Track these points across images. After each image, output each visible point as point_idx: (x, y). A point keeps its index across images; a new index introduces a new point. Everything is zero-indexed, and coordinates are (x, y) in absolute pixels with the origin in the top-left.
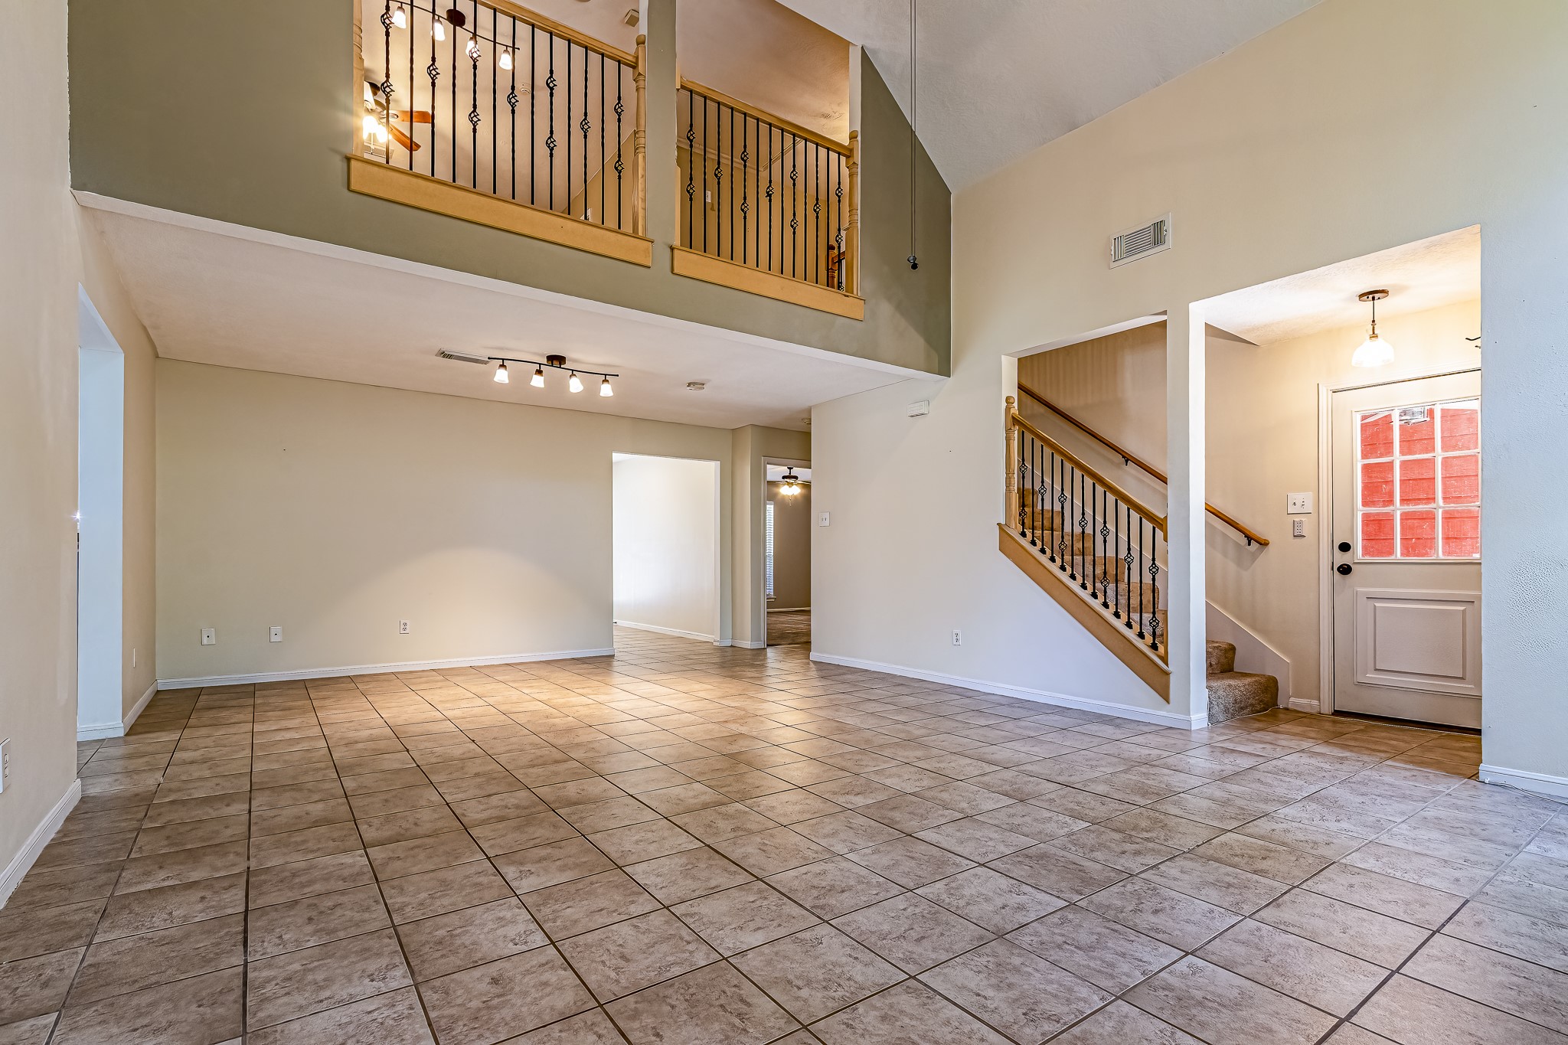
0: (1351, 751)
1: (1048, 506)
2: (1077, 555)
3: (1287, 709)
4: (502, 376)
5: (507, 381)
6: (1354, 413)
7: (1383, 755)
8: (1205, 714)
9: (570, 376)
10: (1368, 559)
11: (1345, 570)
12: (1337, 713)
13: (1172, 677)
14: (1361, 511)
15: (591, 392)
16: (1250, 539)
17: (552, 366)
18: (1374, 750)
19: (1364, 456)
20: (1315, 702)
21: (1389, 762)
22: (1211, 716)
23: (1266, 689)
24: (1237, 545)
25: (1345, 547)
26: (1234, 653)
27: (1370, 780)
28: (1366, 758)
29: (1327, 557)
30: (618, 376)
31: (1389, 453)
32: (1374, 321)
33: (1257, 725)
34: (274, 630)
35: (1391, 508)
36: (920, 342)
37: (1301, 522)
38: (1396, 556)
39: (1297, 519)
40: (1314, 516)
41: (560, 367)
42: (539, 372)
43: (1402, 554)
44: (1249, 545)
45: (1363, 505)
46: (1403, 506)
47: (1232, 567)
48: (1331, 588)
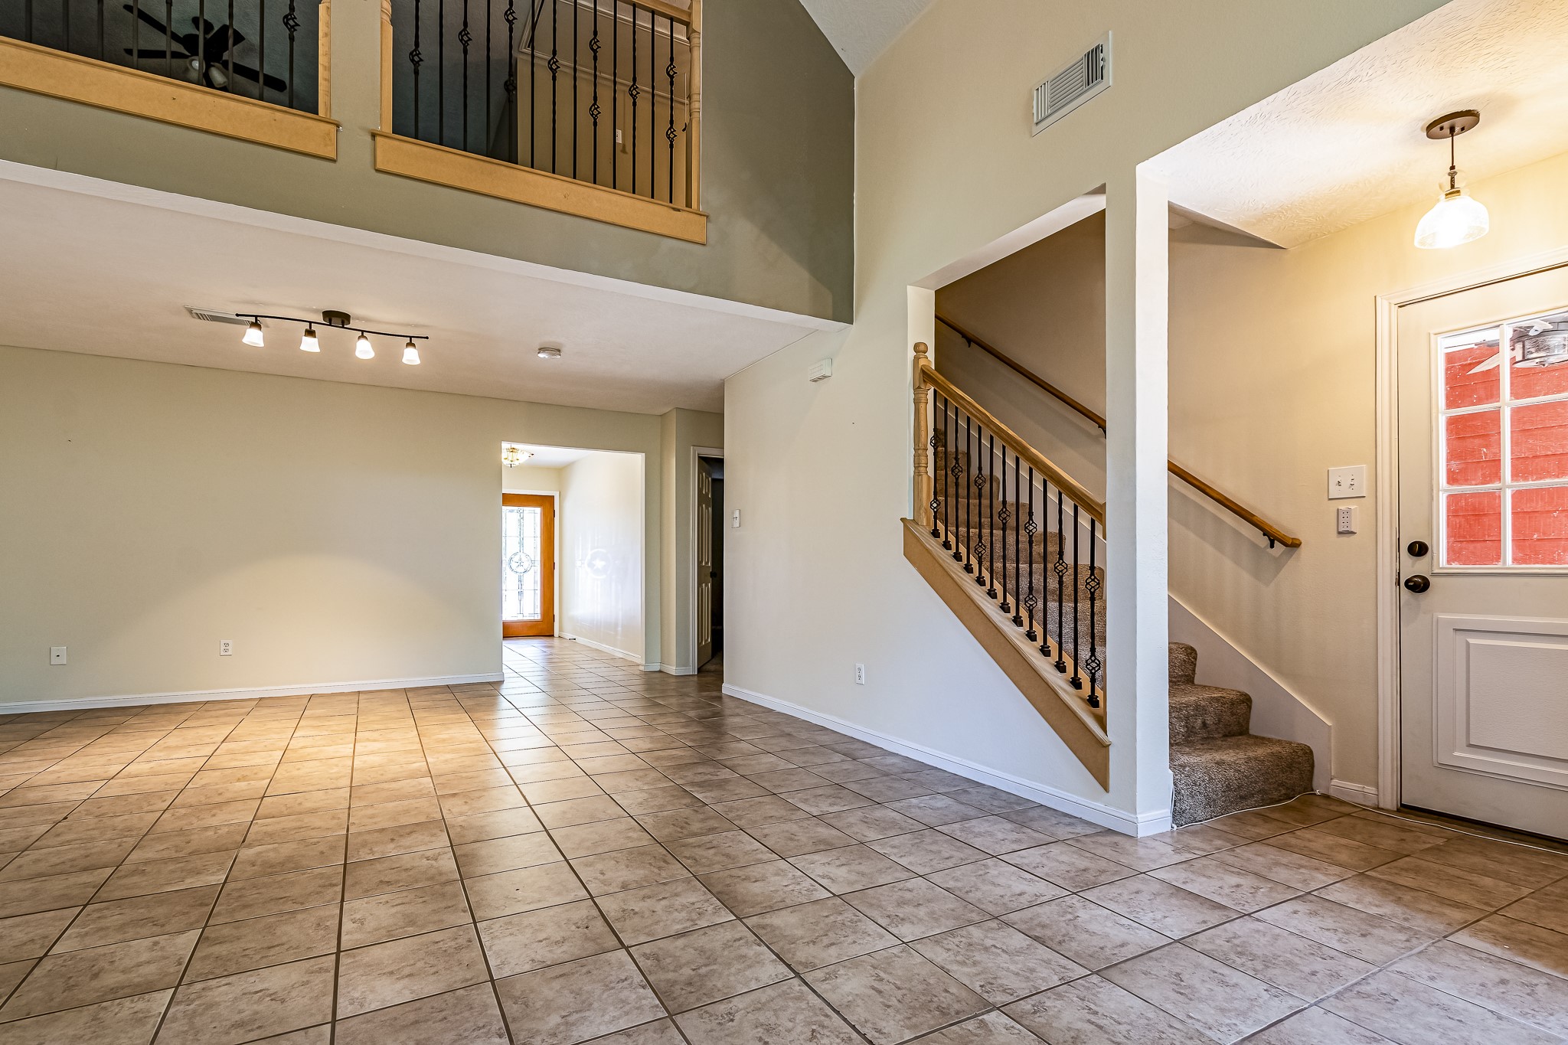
0: (1398, 901)
1: (1011, 498)
2: (1036, 563)
3: (1326, 797)
4: (253, 337)
5: (262, 345)
6: (1432, 336)
7: (1457, 915)
8: (1167, 811)
9: (359, 338)
10: (1456, 567)
11: (1419, 586)
12: (1405, 809)
13: (1112, 751)
14: (1445, 491)
15: (387, 359)
16: (1273, 538)
17: (330, 325)
18: (1444, 901)
19: (1451, 403)
20: (1371, 790)
21: (1463, 938)
22: (1177, 815)
23: (1290, 766)
24: (1255, 546)
25: (1419, 549)
26: (1250, 707)
27: (1406, 991)
28: (1419, 922)
29: (1388, 564)
30: (427, 338)
31: (1492, 397)
32: (1453, 167)
33: (1262, 830)
34: (55, 650)
35: (1496, 485)
36: (805, 275)
37: (1349, 511)
38: (1505, 563)
39: (1343, 506)
40: (1369, 501)
41: (343, 327)
42: (310, 333)
43: (1515, 560)
44: (1272, 546)
45: (1448, 483)
46: (1517, 480)
47: (1246, 578)
48: (1395, 614)
